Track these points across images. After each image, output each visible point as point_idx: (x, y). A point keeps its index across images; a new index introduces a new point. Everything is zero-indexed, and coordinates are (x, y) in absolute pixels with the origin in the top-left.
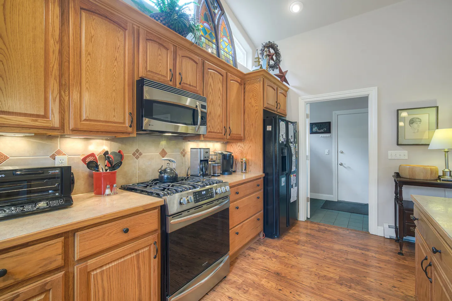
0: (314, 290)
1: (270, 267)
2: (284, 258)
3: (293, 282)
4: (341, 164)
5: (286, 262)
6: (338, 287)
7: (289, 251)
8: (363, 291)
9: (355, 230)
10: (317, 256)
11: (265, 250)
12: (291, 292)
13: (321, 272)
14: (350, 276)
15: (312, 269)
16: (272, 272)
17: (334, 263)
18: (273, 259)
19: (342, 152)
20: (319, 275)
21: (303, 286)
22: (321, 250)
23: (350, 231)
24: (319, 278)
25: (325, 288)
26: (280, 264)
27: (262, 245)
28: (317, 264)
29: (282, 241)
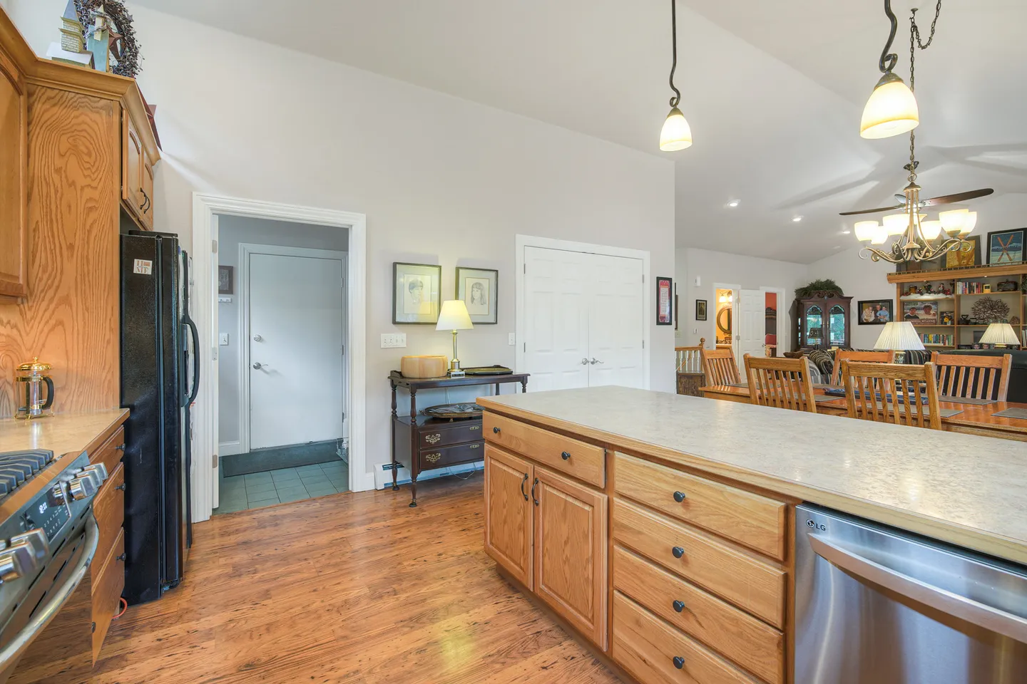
0: (348, 639)
1: (214, 667)
2: (232, 625)
3: (299, 656)
4: (258, 367)
5: (246, 627)
6: (380, 605)
7: (232, 603)
8: (414, 585)
9: (328, 496)
10: (299, 576)
11: (160, 640)
12: (313, 678)
13: (333, 599)
14: (380, 576)
15: (314, 606)
16: (228, 672)
17: (342, 570)
18: (204, 645)
19: (260, 339)
20: (334, 607)
21: (324, 646)
22: (299, 560)
23: (320, 501)
24: (338, 612)
25: (364, 621)
26: (235, 641)
27: (135, 633)
28: (315, 591)
29: (190, 590)
